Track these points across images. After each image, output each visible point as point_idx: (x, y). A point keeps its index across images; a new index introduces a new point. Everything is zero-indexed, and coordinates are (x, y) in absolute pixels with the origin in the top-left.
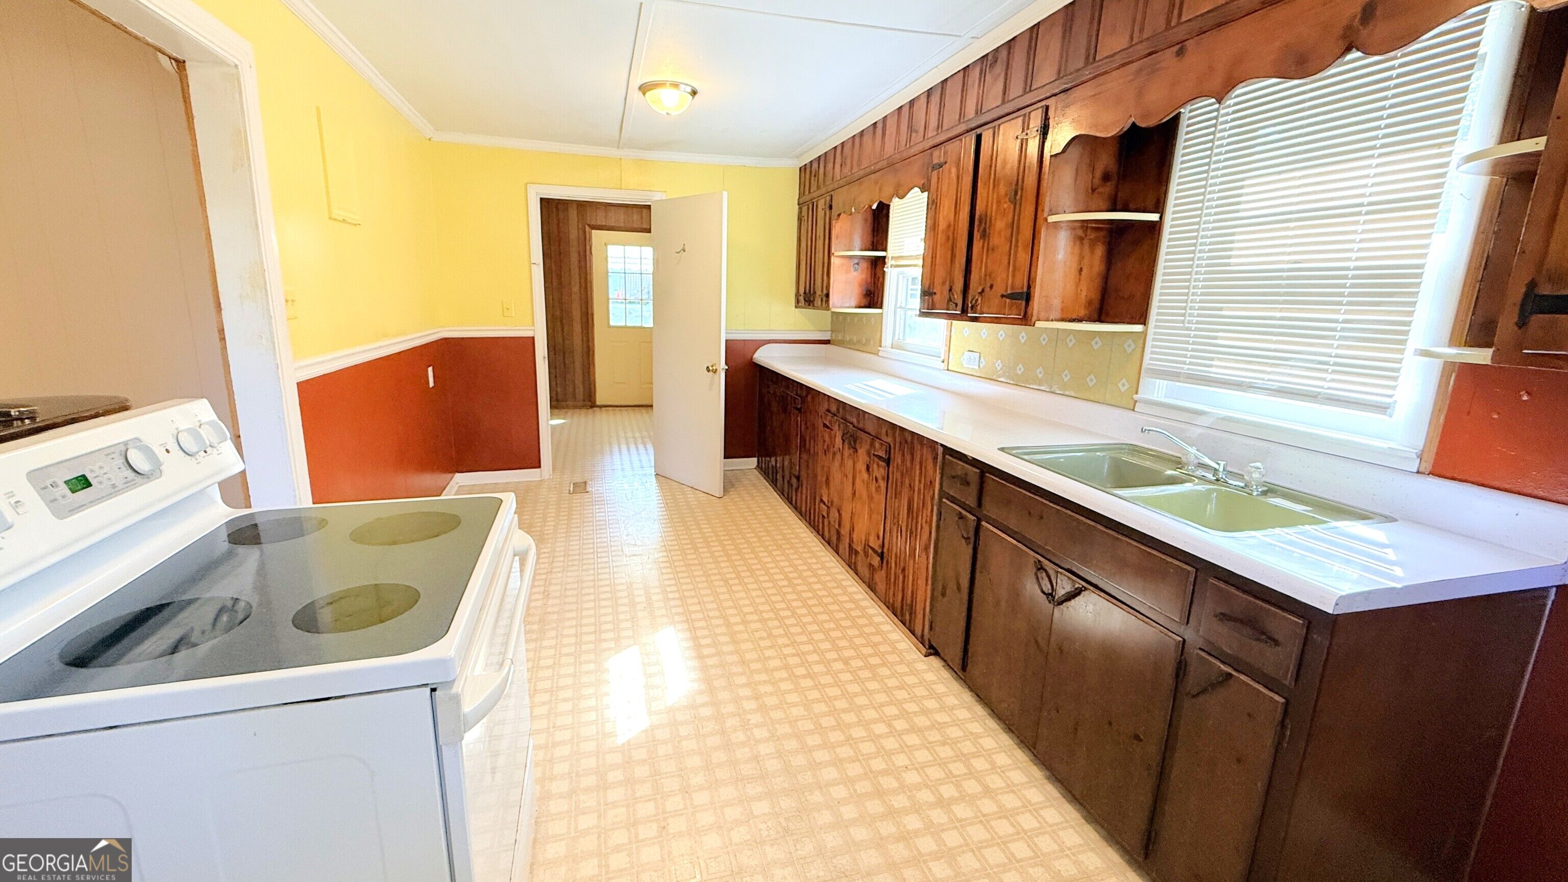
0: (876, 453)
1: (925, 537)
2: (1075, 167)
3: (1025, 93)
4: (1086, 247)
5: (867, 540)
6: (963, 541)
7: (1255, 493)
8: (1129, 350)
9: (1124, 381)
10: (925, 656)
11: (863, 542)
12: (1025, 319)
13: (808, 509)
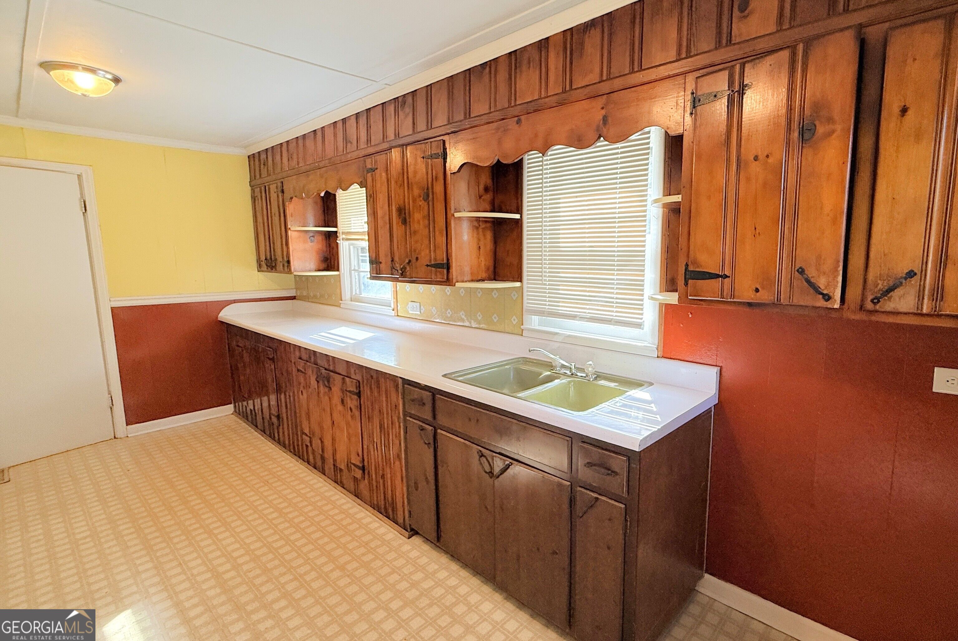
0: (348, 389)
1: (396, 448)
2: (467, 182)
3: (428, 129)
4: (481, 232)
5: (349, 459)
6: (426, 446)
7: (591, 380)
8: (514, 298)
9: (514, 317)
10: (409, 538)
11: (346, 461)
12: (448, 281)
13: (291, 442)
